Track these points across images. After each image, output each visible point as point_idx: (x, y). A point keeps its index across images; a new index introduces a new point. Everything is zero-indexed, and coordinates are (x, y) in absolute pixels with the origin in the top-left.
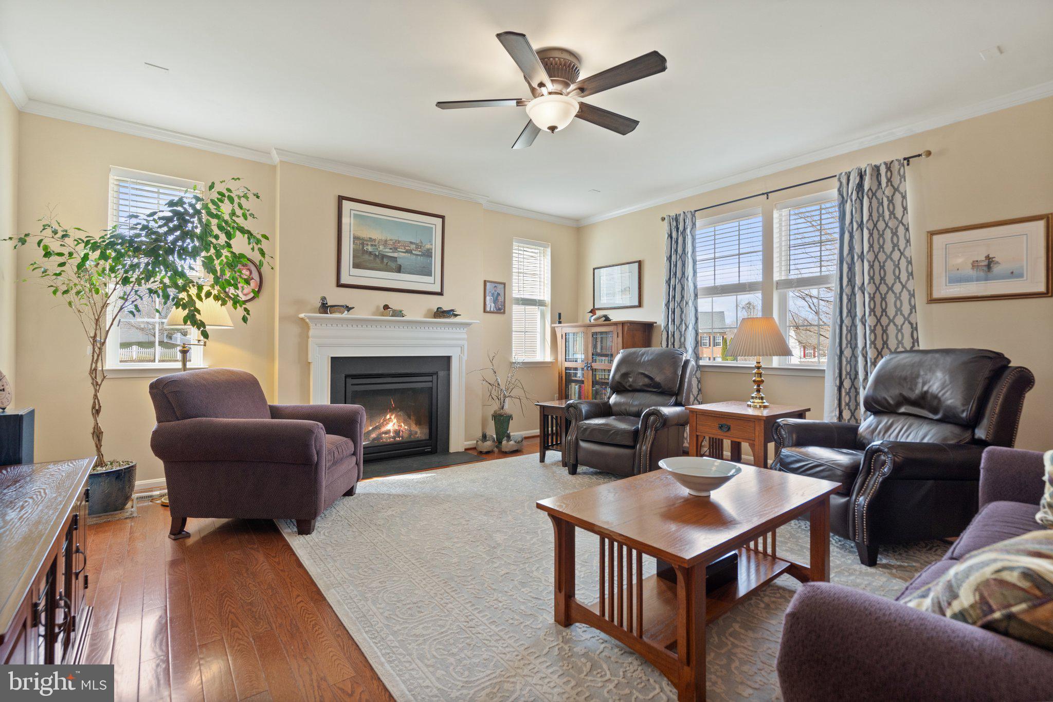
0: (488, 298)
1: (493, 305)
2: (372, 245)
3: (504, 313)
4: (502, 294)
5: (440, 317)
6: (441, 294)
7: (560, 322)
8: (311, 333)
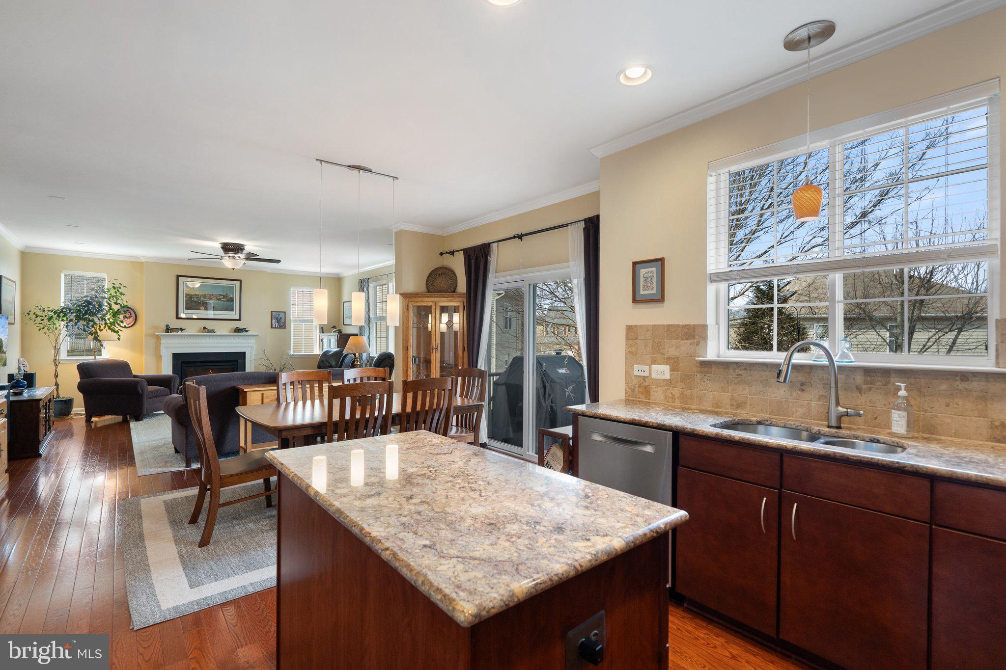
0: (273, 320)
1: (277, 324)
2: (196, 298)
3: (285, 328)
4: (283, 318)
5: (239, 332)
6: (240, 320)
7: (323, 333)
8: (162, 342)
